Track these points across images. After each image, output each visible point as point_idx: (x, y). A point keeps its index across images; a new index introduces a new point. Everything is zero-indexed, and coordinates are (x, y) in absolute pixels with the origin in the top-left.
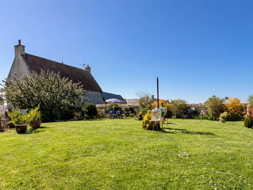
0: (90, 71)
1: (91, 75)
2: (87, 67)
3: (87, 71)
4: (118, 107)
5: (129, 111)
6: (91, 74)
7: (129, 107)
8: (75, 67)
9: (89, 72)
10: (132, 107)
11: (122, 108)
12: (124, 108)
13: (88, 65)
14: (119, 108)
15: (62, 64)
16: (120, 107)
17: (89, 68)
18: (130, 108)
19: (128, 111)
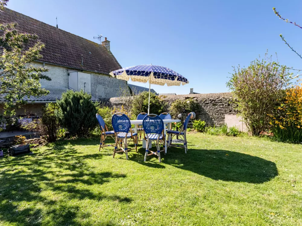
0: (109, 46)
1: (111, 53)
2: (104, 40)
3: (104, 47)
4: (157, 101)
5: (190, 111)
6: (110, 51)
7: (188, 102)
8: (82, 38)
9: (108, 49)
10: (197, 100)
11: (167, 103)
12: (173, 104)
13: (106, 38)
14: (161, 106)
15: (56, 29)
16: (162, 102)
17: (107, 42)
18: (192, 103)
19: (187, 111)
